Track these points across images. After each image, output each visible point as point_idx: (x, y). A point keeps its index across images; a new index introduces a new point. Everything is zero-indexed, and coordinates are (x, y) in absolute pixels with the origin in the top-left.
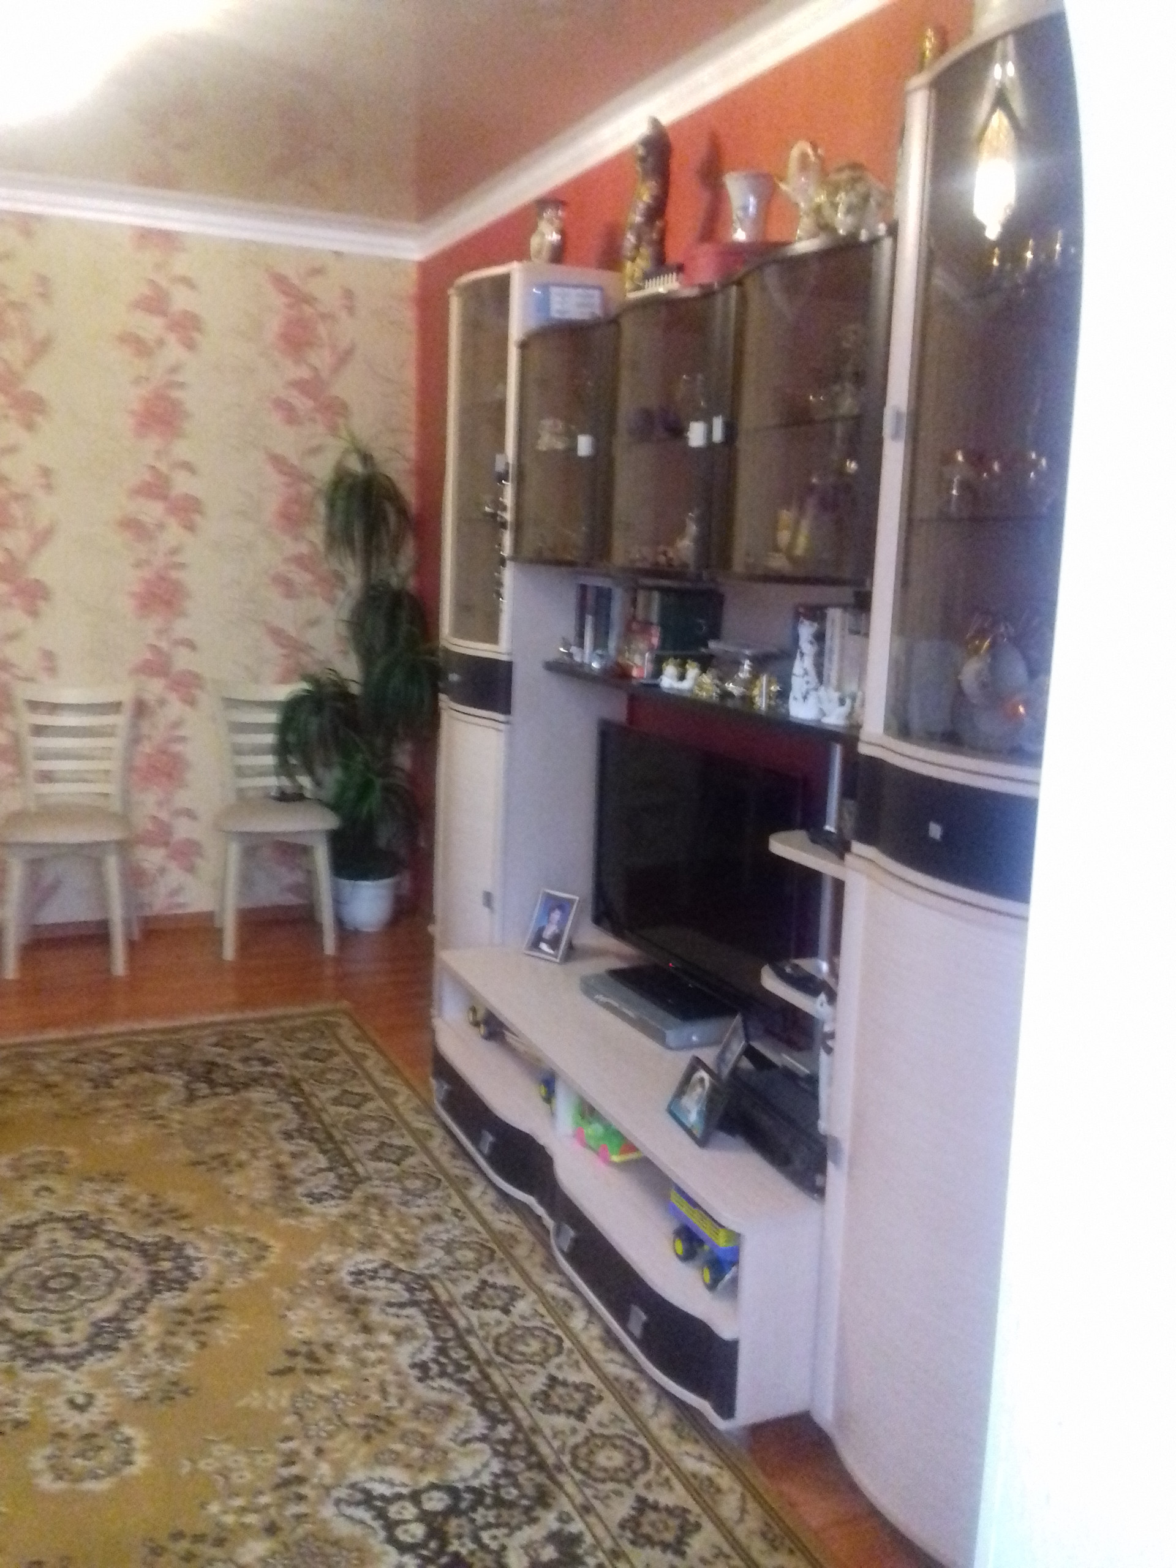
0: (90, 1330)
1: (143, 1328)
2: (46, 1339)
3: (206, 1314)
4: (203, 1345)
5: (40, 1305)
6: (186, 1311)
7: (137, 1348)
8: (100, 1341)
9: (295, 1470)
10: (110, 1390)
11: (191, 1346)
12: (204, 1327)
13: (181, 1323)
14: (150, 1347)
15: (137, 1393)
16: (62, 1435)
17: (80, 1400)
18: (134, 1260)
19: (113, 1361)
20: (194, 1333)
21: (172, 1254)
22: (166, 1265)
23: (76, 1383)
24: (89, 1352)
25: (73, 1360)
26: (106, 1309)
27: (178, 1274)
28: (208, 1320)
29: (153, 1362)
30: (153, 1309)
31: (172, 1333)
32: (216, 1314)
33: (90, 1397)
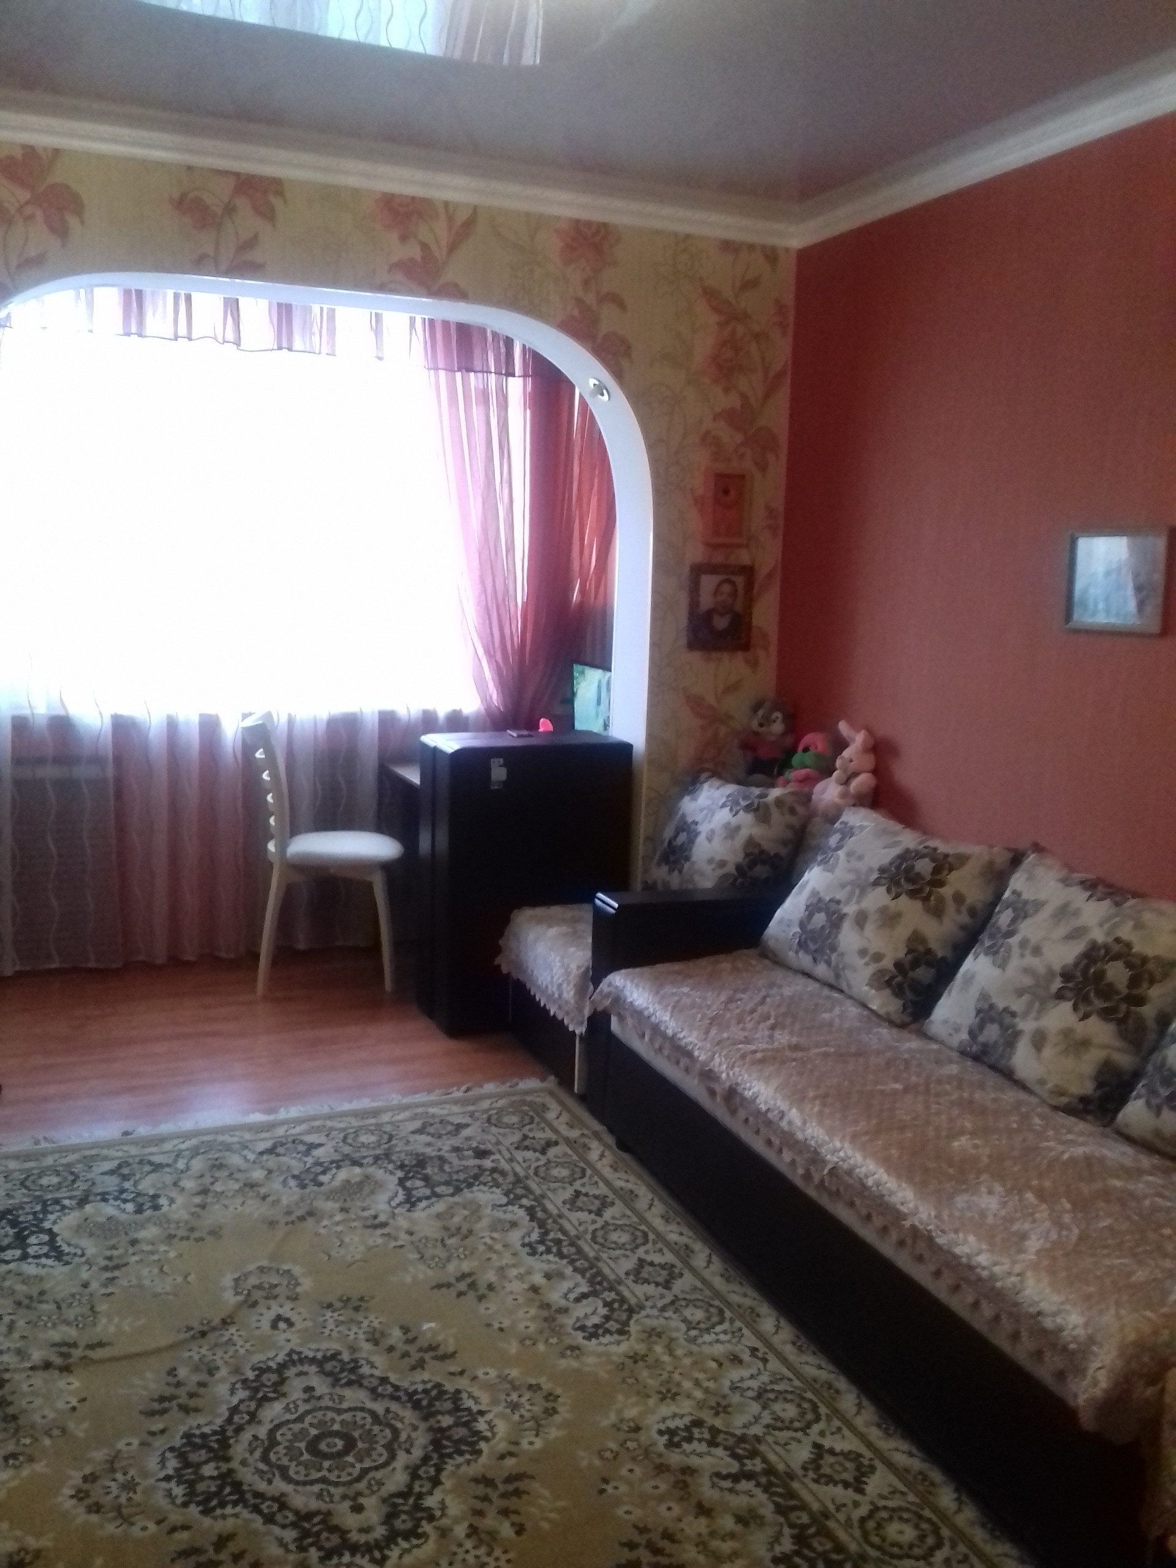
0: (285, 1388)
2: (329, 1380)
3: (166, 1405)
4: (172, 1372)
5: (347, 1416)
6: (186, 1410)
7: (237, 1371)
8: (274, 1377)
9: (108, 1275)
10: (257, 1332)
11: (183, 1372)
12: (169, 1391)
13: (191, 1395)
14: (223, 1372)
15: (232, 1330)
17: (282, 1325)
18: (248, 1477)
19: (257, 1358)
20: (178, 1384)
21: (201, 1487)
22: (208, 1470)
23: (287, 1341)
24: (282, 1367)
25: (294, 1359)
26: (274, 1411)
27: (194, 1457)
28: (162, 1399)
29: (219, 1357)
30: (224, 1411)
31: (202, 1384)
32: (156, 1406)
33: (274, 1326)
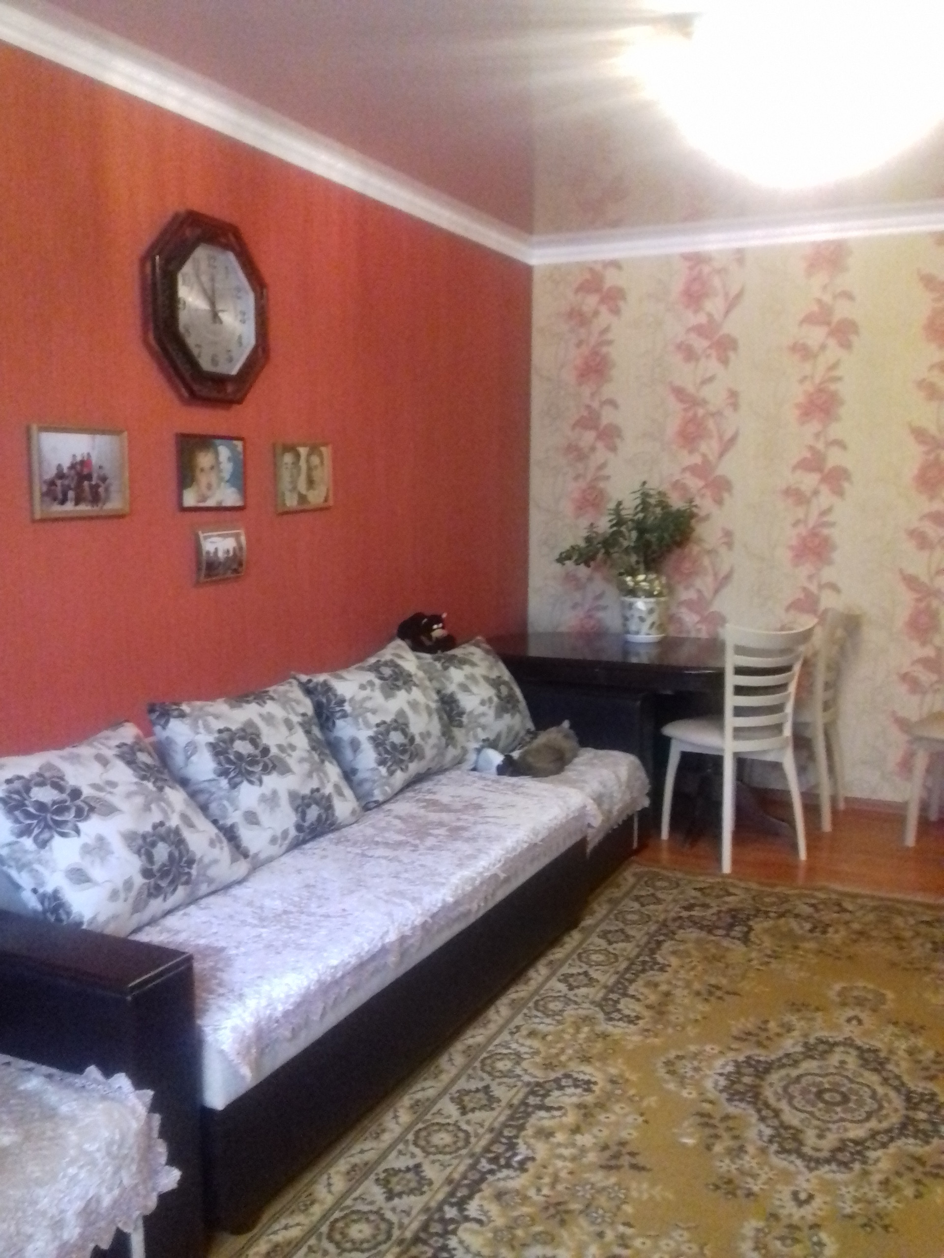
0: (837, 1144)
1: (877, 1160)
5: (810, 1109)
6: (920, 1160)
7: (865, 1173)
8: (840, 1156)
10: (828, 1199)
11: (909, 1191)
12: (927, 1181)
13: (911, 1169)
14: (877, 1178)
15: (848, 1211)
16: (774, 1216)
17: (803, 1196)
18: (898, 1101)
19: (842, 1176)
20: (918, 1182)
21: (931, 1108)
22: (921, 1115)
23: (806, 1181)
24: (828, 1161)
25: (813, 1163)
26: (857, 1132)
27: (927, 1127)
28: (934, 1175)
29: (872, 1191)
30: (892, 1149)
31: (899, 1174)
